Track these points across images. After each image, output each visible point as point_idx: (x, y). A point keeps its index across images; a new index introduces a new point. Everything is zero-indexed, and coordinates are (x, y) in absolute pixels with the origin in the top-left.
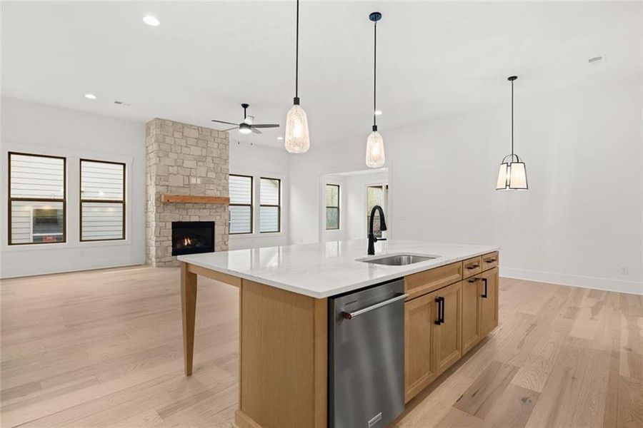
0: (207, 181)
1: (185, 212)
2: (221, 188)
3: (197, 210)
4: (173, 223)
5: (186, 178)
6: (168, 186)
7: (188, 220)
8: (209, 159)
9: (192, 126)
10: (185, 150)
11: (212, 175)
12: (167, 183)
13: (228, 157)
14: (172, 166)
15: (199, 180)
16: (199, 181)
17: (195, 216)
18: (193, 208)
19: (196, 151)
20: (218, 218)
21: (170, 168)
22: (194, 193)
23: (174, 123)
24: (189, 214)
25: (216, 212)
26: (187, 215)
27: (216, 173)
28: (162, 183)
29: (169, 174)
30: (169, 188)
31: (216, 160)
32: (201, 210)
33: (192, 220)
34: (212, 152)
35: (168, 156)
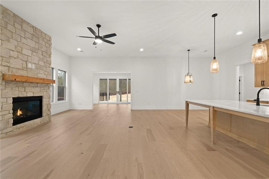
0: (38, 67)
1: (23, 89)
2: (46, 73)
3: (32, 88)
4: (13, 98)
5: (25, 63)
6: (9, 67)
7: (25, 96)
8: (40, 52)
9: (28, 23)
10: (24, 40)
11: (42, 63)
12: (8, 65)
13: (51, 53)
14: (13, 51)
15: (33, 65)
16: (33, 67)
17: (30, 92)
18: (29, 86)
19: (32, 44)
20: (45, 93)
21: (11, 52)
22: (30, 75)
23: (15, 15)
24: (26, 91)
25: (44, 89)
26: (25, 91)
27: (44, 63)
28: (4, 64)
29: (10, 57)
30: (10, 69)
31: (44, 54)
32: (35, 88)
33: (28, 96)
34: (42, 48)
35: (9, 41)
